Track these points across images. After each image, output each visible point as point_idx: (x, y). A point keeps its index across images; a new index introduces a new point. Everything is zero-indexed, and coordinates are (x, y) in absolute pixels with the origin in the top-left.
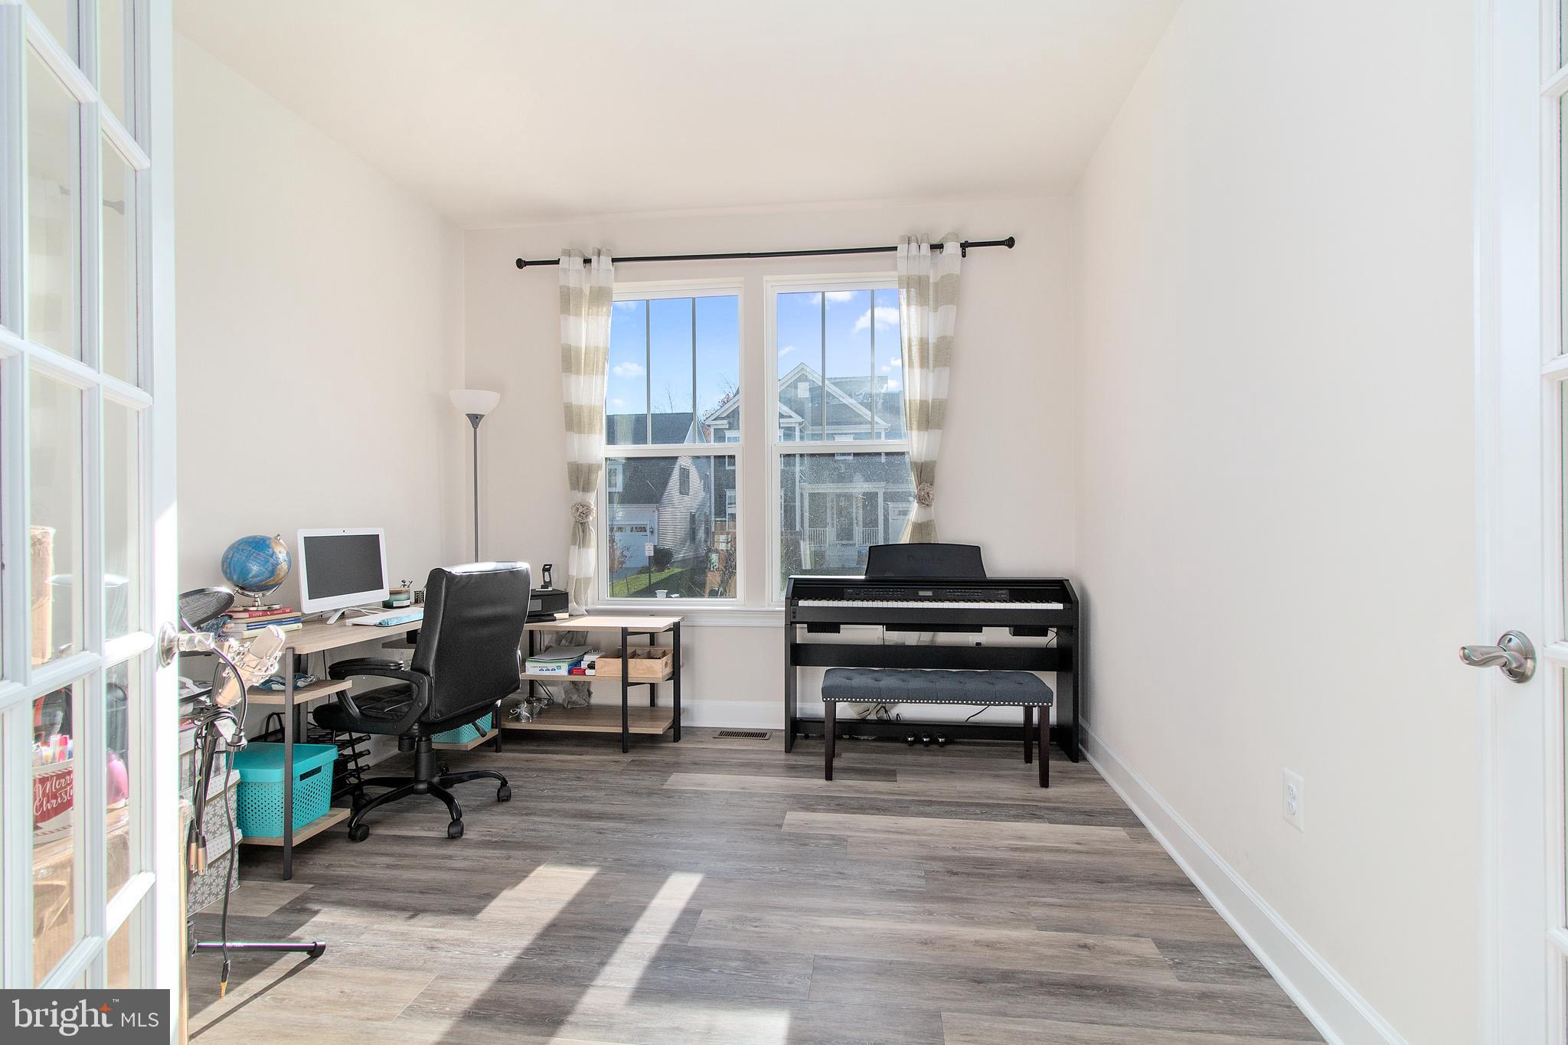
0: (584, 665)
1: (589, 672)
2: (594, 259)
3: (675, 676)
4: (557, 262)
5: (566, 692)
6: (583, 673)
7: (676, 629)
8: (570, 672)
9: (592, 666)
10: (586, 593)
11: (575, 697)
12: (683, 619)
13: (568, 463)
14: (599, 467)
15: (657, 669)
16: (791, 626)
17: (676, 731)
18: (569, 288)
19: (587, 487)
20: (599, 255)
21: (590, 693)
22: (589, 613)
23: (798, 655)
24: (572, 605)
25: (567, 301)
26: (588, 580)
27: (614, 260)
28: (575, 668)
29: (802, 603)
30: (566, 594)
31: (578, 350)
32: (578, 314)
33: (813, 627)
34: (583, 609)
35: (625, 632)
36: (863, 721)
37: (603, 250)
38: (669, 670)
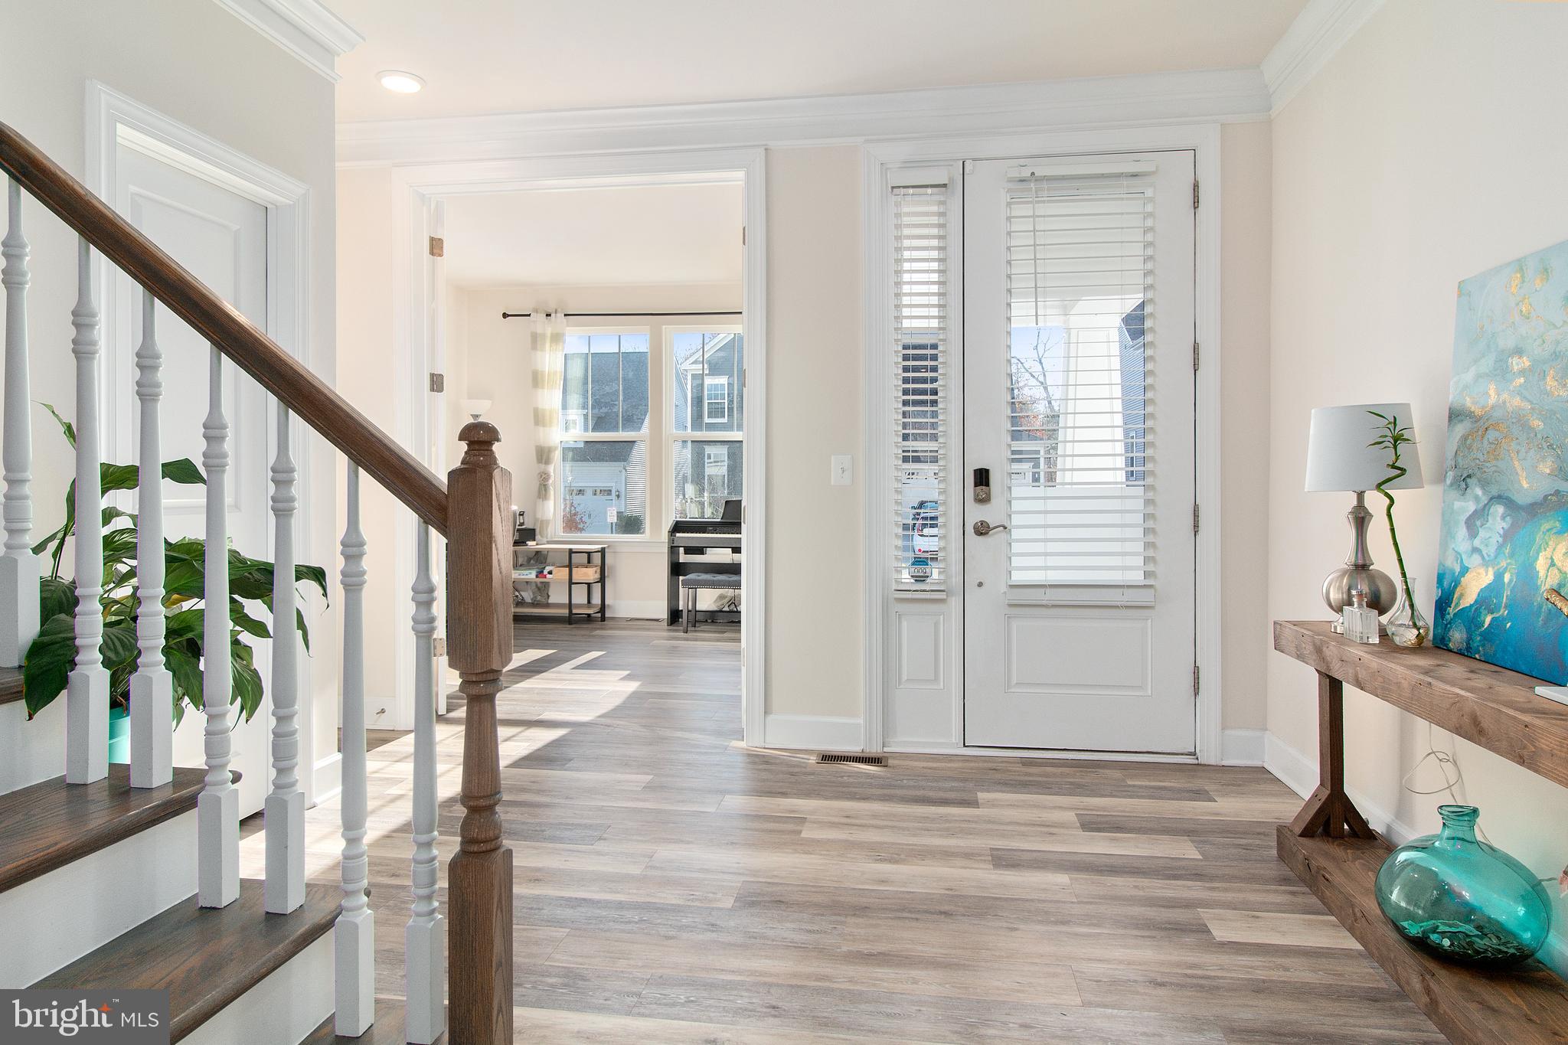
0: (545, 572)
1: (549, 576)
2: (553, 315)
3: (602, 580)
4: (529, 315)
5: (533, 593)
6: (545, 577)
7: (603, 551)
8: (537, 576)
9: (550, 573)
10: (547, 530)
11: (539, 598)
12: (608, 547)
13: (537, 446)
14: (556, 448)
15: (591, 574)
16: (673, 550)
17: (603, 619)
18: (536, 334)
19: (548, 462)
20: (556, 313)
21: (549, 596)
22: (549, 543)
23: (677, 569)
24: (538, 537)
25: (535, 341)
26: (548, 522)
27: (565, 315)
28: (540, 574)
29: (678, 535)
30: (534, 530)
31: (543, 372)
32: (543, 350)
33: (689, 550)
34: (545, 540)
35: (571, 552)
36: (721, 611)
37: (559, 310)
38: (598, 576)
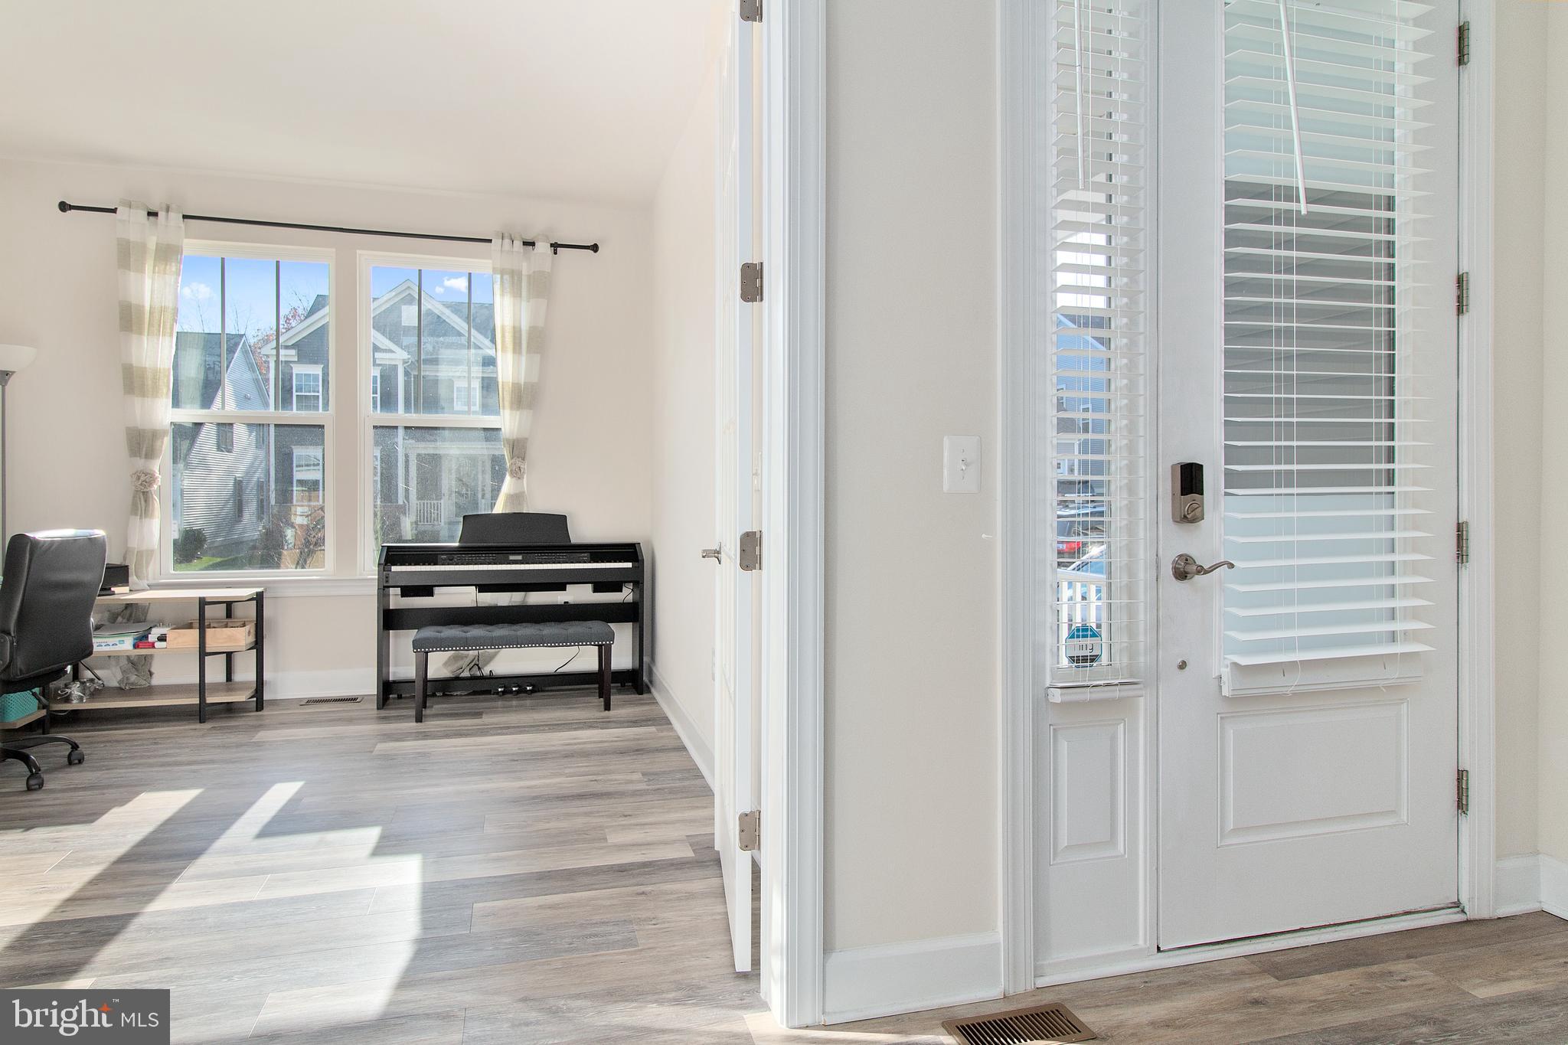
0: (152, 638)
1: (158, 645)
2: (162, 214)
3: (258, 645)
4: (114, 211)
5: (123, 672)
6: (153, 646)
7: (259, 599)
8: (136, 646)
9: (162, 638)
10: (147, 567)
11: (133, 678)
12: (266, 589)
13: (128, 429)
14: (164, 433)
15: (239, 638)
16: (384, 589)
17: (260, 706)
18: (128, 242)
19: (150, 454)
20: (168, 210)
21: (151, 674)
22: (151, 587)
23: (391, 620)
24: (132, 578)
25: (127, 255)
26: (151, 552)
27: (185, 217)
28: (141, 641)
29: (394, 568)
30: (127, 567)
31: (140, 309)
32: (141, 270)
33: (408, 591)
34: (144, 583)
35: (203, 603)
36: (457, 678)
37: (173, 206)
38: (252, 639)
